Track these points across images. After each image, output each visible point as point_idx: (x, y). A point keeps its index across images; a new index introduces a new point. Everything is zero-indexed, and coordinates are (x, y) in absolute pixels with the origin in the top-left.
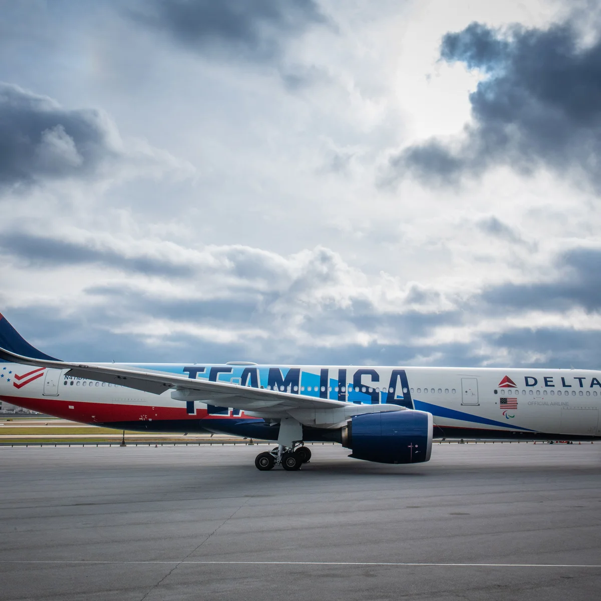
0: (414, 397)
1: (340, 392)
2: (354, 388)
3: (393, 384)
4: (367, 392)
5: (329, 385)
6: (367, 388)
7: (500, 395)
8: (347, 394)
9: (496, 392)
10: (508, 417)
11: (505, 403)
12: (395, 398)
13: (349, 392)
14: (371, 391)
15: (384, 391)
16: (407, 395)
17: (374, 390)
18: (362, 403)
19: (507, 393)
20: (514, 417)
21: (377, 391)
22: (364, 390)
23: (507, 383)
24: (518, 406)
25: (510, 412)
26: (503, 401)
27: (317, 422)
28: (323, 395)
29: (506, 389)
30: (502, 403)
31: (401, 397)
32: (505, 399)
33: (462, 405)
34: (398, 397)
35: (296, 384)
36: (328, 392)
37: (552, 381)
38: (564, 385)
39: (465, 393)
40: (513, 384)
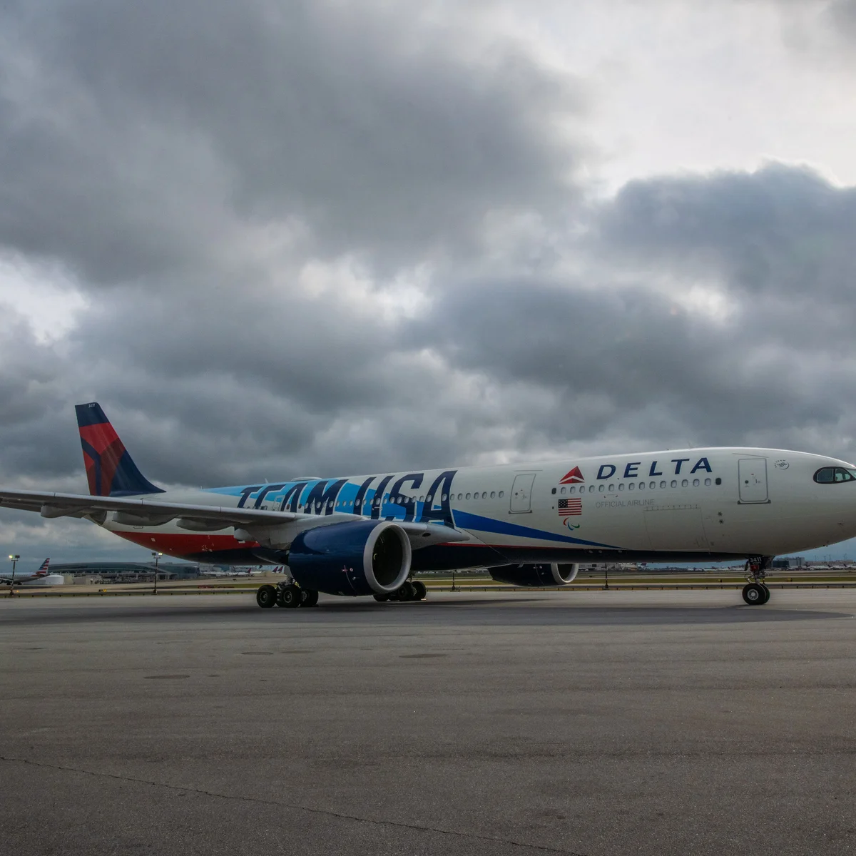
0: (455, 505)
1: (374, 505)
2: (390, 500)
3: (432, 492)
4: (403, 504)
5: (364, 498)
6: (404, 497)
7: (559, 496)
8: (381, 507)
9: (554, 491)
10: (572, 527)
11: (565, 507)
12: (432, 509)
13: (383, 505)
14: (407, 501)
15: (421, 501)
16: (446, 504)
17: (410, 499)
18: (395, 519)
19: (568, 493)
20: (578, 527)
21: (414, 501)
22: (400, 501)
23: (573, 477)
24: (583, 510)
25: (573, 520)
26: (563, 503)
28: (357, 510)
29: (568, 486)
30: (561, 507)
31: (438, 507)
32: (565, 500)
33: (510, 513)
34: (436, 507)
35: (333, 499)
36: (362, 506)
37: (636, 469)
38: (652, 473)
39: (514, 496)
40: (581, 477)
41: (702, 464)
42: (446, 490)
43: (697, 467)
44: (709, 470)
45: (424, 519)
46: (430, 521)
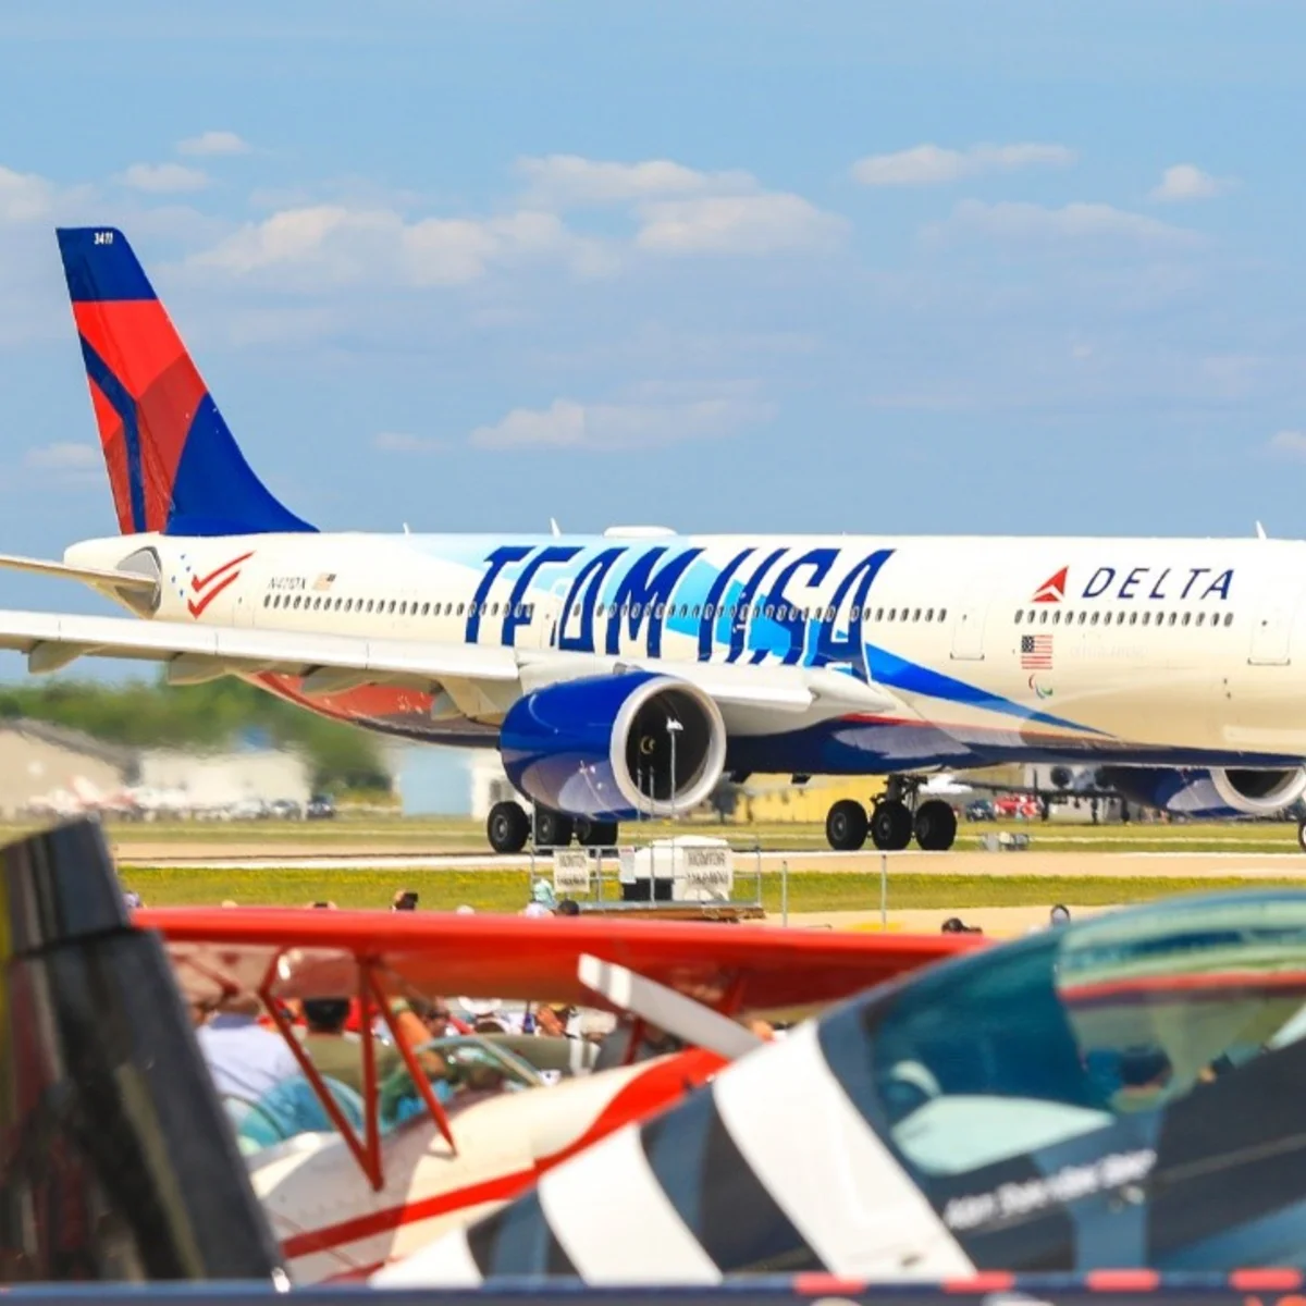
1: (737, 620)
2: (764, 610)
3: (838, 599)
4: (785, 622)
5: (721, 603)
6: (789, 605)
7: (1024, 627)
8: (748, 626)
9: (1018, 617)
10: (1041, 693)
11: (1030, 651)
12: (834, 639)
13: (752, 622)
14: (793, 615)
15: (817, 619)
17: (800, 612)
19: (1038, 621)
21: (805, 618)
22: (781, 614)
23: (1052, 589)
24: (1055, 662)
25: (1043, 678)
26: (1028, 644)
28: (705, 628)
29: (1040, 608)
30: (1025, 651)
31: (843, 635)
32: (1031, 638)
33: (952, 658)
35: (663, 599)
36: (716, 622)
37: (1137, 582)
38: (1154, 595)
39: (961, 621)
40: (1061, 590)
41: (1220, 584)
42: (860, 599)
43: (1213, 588)
44: (1224, 596)
45: (819, 662)
46: (829, 666)
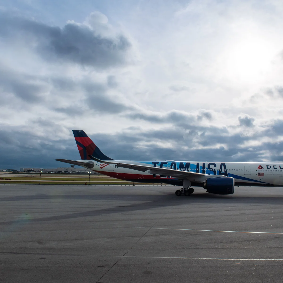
1: (203, 170)
2: (208, 169)
3: (221, 168)
4: (212, 170)
5: (199, 168)
7: (258, 172)
8: (205, 171)
9: (256, 171)
10: (261, 179)
13: (206, 171)
14: (213, 170)
15: (218, 170)
16: (226, 172)
17: (215, 170)
18: (211, 174)
19: (260, 171)
21: (216, 170)
22: (211, 170)
23: (260, 168)
25: (261, 177)
26: (259, 174)
27: (196, 181)
29: (260, 170)
33: (244, 175)
34: (223, 172)
35: (188, 168)
36: (199, 171)
37: (276, 167)
38: (280, 168)
39: (245, 171)
40: (262, 168)
